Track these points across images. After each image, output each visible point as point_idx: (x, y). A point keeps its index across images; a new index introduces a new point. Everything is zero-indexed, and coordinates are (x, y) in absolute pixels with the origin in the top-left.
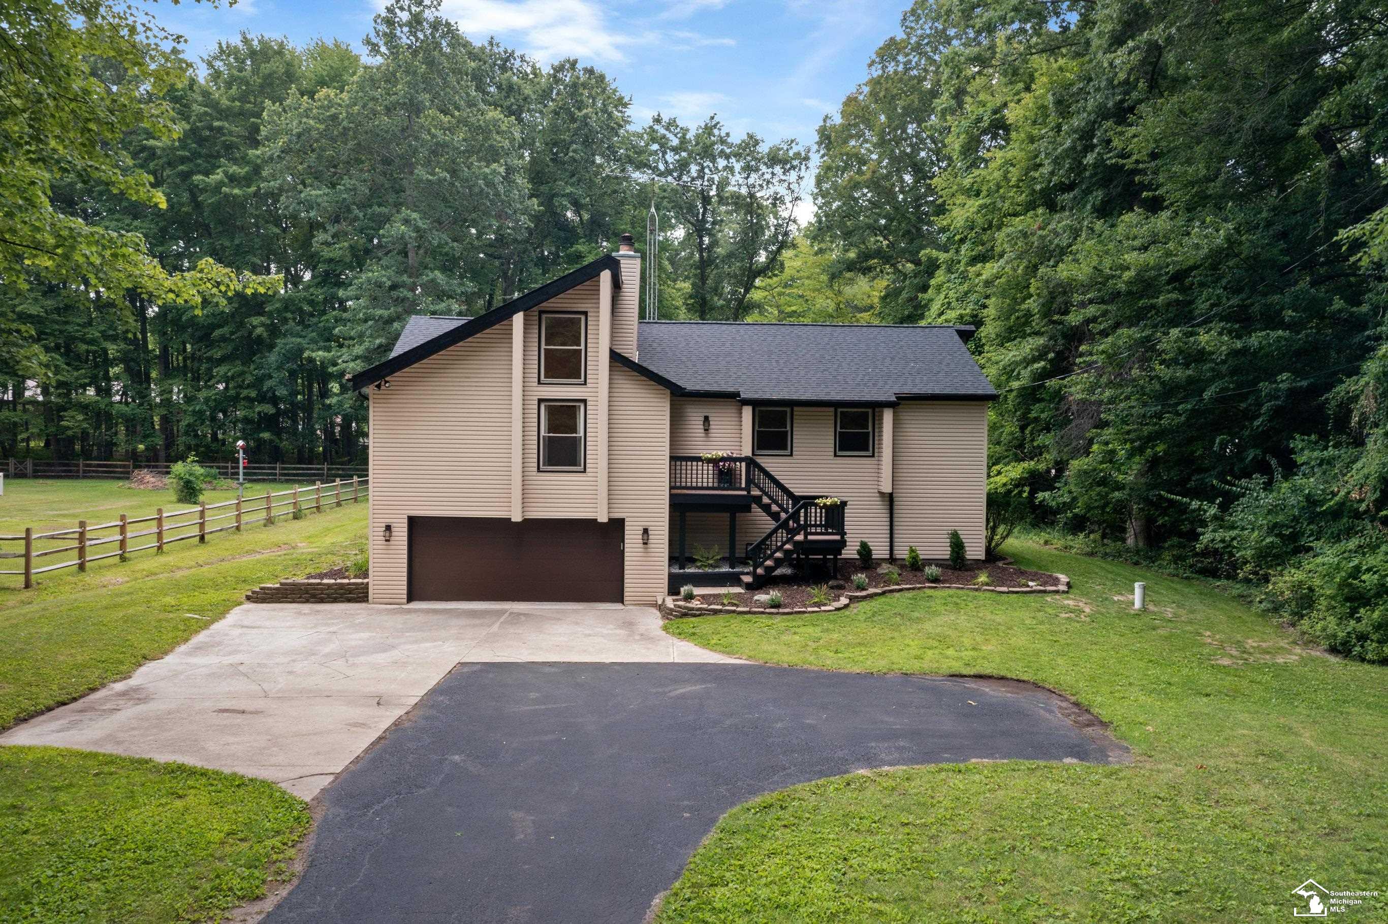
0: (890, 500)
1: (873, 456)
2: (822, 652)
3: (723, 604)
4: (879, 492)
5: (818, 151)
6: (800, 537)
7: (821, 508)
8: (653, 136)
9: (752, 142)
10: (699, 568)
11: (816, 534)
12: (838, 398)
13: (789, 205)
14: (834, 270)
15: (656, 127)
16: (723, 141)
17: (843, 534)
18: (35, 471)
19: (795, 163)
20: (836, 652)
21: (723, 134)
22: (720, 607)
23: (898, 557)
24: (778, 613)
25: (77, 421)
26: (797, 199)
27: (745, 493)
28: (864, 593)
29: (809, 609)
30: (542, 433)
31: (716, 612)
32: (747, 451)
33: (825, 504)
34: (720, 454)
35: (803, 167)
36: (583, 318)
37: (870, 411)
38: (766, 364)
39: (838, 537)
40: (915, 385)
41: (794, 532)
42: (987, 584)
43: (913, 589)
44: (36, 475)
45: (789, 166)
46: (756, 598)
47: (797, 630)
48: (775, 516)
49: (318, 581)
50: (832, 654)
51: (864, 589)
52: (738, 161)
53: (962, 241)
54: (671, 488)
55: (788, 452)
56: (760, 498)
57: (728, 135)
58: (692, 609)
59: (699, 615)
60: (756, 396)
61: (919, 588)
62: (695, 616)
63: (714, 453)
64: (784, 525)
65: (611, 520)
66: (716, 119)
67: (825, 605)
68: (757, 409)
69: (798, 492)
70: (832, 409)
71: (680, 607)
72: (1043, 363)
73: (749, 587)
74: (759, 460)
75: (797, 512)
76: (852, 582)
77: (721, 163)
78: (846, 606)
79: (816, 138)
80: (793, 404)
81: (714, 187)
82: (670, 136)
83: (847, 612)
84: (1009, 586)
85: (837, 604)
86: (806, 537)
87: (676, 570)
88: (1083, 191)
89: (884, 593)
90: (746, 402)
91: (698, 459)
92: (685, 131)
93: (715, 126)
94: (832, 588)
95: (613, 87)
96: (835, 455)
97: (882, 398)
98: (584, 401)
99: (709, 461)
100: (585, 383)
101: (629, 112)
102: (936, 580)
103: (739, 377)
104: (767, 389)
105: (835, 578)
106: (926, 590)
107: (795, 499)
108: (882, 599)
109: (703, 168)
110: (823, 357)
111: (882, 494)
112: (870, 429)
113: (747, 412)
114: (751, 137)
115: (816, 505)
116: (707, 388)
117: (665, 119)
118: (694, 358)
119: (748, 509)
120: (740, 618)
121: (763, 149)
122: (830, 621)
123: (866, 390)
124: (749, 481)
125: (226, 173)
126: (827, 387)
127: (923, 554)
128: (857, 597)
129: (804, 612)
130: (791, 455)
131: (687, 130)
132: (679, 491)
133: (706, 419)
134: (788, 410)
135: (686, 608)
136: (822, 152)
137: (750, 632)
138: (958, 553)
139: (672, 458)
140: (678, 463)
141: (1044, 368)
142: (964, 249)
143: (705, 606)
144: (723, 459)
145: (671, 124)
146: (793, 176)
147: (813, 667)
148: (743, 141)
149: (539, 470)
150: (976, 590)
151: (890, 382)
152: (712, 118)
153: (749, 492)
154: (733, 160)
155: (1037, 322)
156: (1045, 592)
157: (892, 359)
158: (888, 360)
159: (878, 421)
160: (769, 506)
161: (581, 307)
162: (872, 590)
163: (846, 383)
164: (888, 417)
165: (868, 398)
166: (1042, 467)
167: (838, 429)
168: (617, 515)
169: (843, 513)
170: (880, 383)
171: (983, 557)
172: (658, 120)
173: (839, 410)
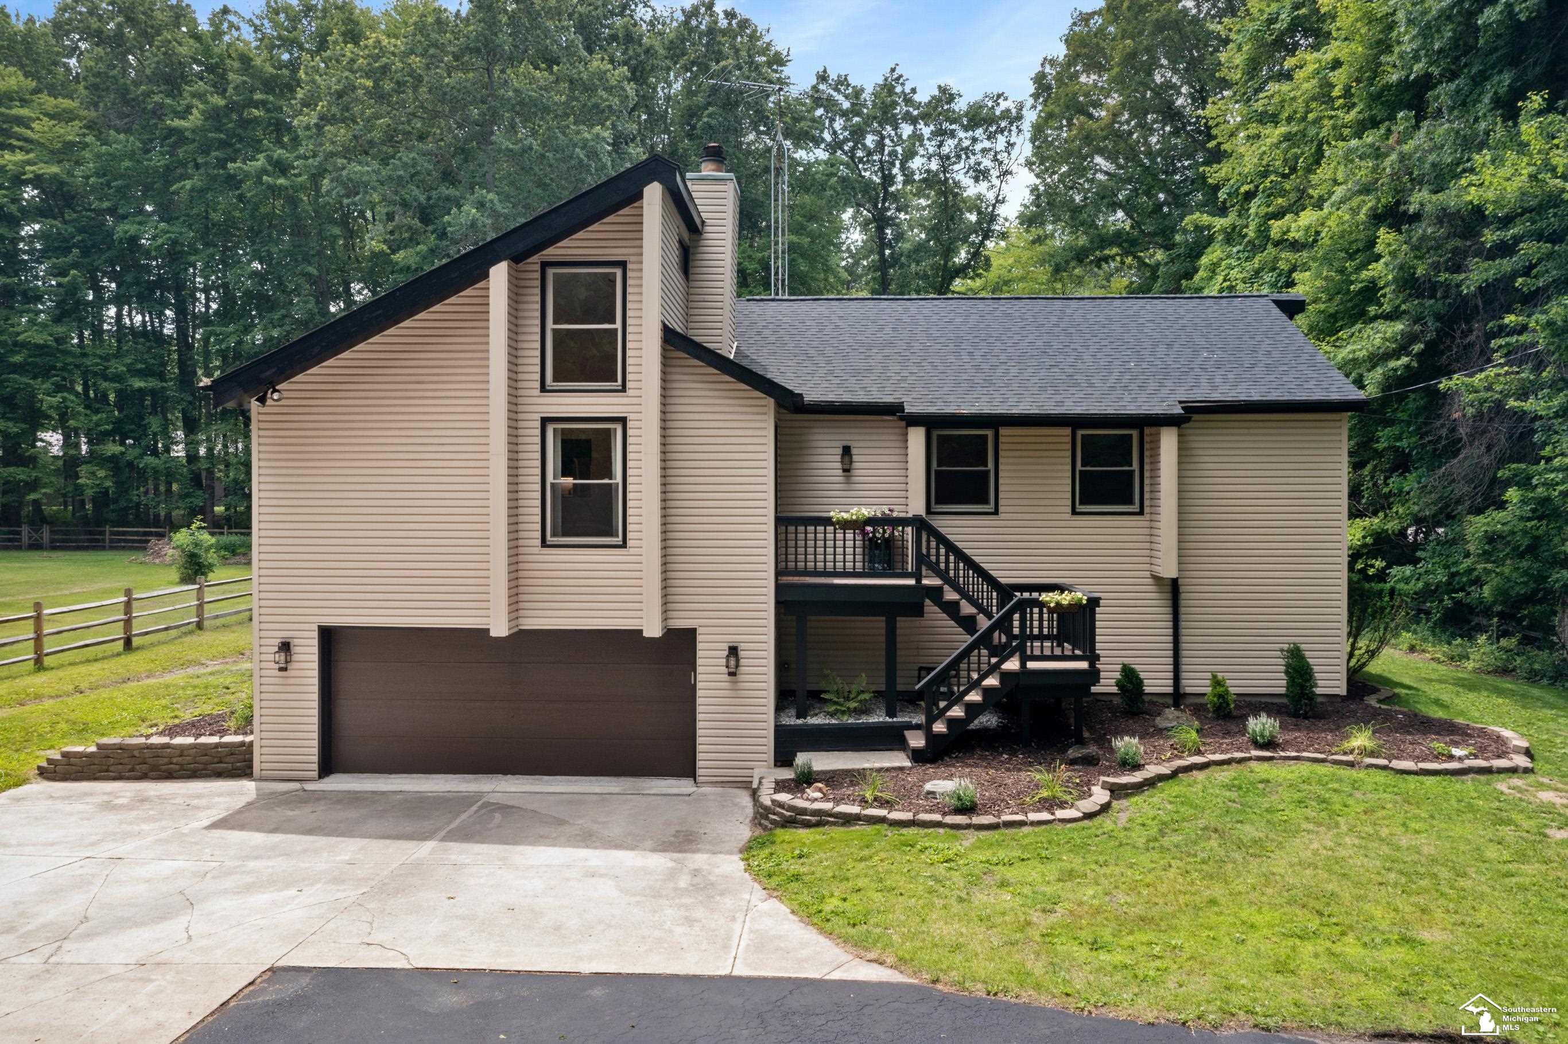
0: (1173, 590)
1: (1141, 513)
2: (1065, 946)
3: (864, 802)
4: (1154, 577)
5: (1034, 107)
6: (1012, 665)
7: (1051, 611)
8: (818, 100)
9: (946, 95)
10: (832, 715)
11: (1043, 658)
12: (1078, 410)
13: (996, 182)
14: (1058, 259)
15: (822, 87)
16: (908, 101)
17: (1093, 658)
18: (52, 541)
19: (1003, 124)
20: (1095, 946)
21: (907, 90)
22: (855, 809)
23: (1189, 690)
24: (968, 826)
25: (97, 478)
26: (1007, 173)
27: (912, 582)
28: (1137, 777)
29: (1033, 816)
30: (550, 478)
31: (848, 820)
32: (917, 506)
33: (1058, 604)
34: (866, 512)
35: (1014, 128)
36: (619, 272)
37: (1135, 433)
38: (952, 358)
39: (1084, 665)
40: (1215, 388)
41: (1002, 653)
42: (1372, 754)
43: (1228, 762)
44: (55, 546)
45: (993, 129)
46: (928, 786)
47: (1010, 874)
48: (968, 624)
49: (165, 740)
50: (1082, 953)
51: (1137, 767)
52: (926, 125)
53: (1249, 196)
54: (778, 574)
55: (990, 508)
56: (939, 590)
57: (914, 91)
58: (804, 811)
59: (818, 824)
60: (932, 410)
61: (1240, 761)
62: (808, 825)
63: (854, 510)
64: (984, 642)
65: (671, 634)
66: (898, 71)
67: (1062, 805)
68: (935, 433)
69: (1005, 578)
70: (1068, 431)
71: (781, 805)
72: (1405, 360)
73: (919, 757)
74: (938, 523)
75: (1008, 617)
76: (1112, 750)
77: (906, 130)
78: (1105, 808)
79: (1031, 88)
80: (997, 422)
81: (897, 163)
82: (840, 98)
83: (1106, 823)
84: (1418, 759)
85: (1088, 805)
86: (1023, 664)
87: (790, 720)
88: (1473, 79)
89: (1174, 774)
90: (914, 420)
91: (827, 521)
92: (858, 92)
93: (898, 79)
94: (1073, 762)
95: (767, 39)
96: (1074, 512)
97: (1158, 408)
98: (623, 421)
99: (846, 525)
100: (624, 389)
101: (787, 71)
102: (1270, 744)
103: (904, 379)
104: (951, 398)
105: (1081, 742)
106: (1253, 764)
107: (1005, 592)
108: (1172, 789)
109: (883, 138)
110: (1048, 344)
111: (1157, 579)
112: (1135, 466)
113: (917, 437)
114: (943, 90)
115: (1041, 605)
116: (847, 397)
117: (833, 76)
118: (829, 351)
119: (918, 611)
120: (892, 833)
121: (960, 106)
122: (1075, 849)
123: (1127, 397)
124: (921, 559)
125: (269, 159)
126: (1057, 393)
127: (1236, 686)
128: (1125, 787)
129: (1022, 824)
130: (996, 512)
131: (862, 90)
132: (796, 580)
133: (847, 451)
134: (989, 433)
135: (792, 808)
136: (1039, 108)
137: (912, 877)
138: (1302, 687)
139: (782, 521)
140: (791, 529)
141: (1407, 367)
142: (1254, 206)
143: (827, 806)
144: (871, 521)
145: (842, 82)
146: (1001, 142)
147: (1044, 1000)
148: (933, 97)
149: (544, 544)
150: (1351, 765)
151: (1169, 383)
152: (893, 70)
153: (919, 580)
154: (921, 125)
155: (1389, 300)
156: (1488, 771)
157: (1169, 346)
158: (1161, 349)
159: (1149, 453)
160: (956, 604)
161: (616, 254)
162: (1152, 770)
163: (1091, 385)
164: (1168, 441)
165: (1132, 409)
166: (1392, 526)
167: (1079, 467)
168: (680, 623)
169: (1093, 620)
170: (1152, 385)
171: (1343, 691)
172: (823, 77)
173: (1080, 433)
